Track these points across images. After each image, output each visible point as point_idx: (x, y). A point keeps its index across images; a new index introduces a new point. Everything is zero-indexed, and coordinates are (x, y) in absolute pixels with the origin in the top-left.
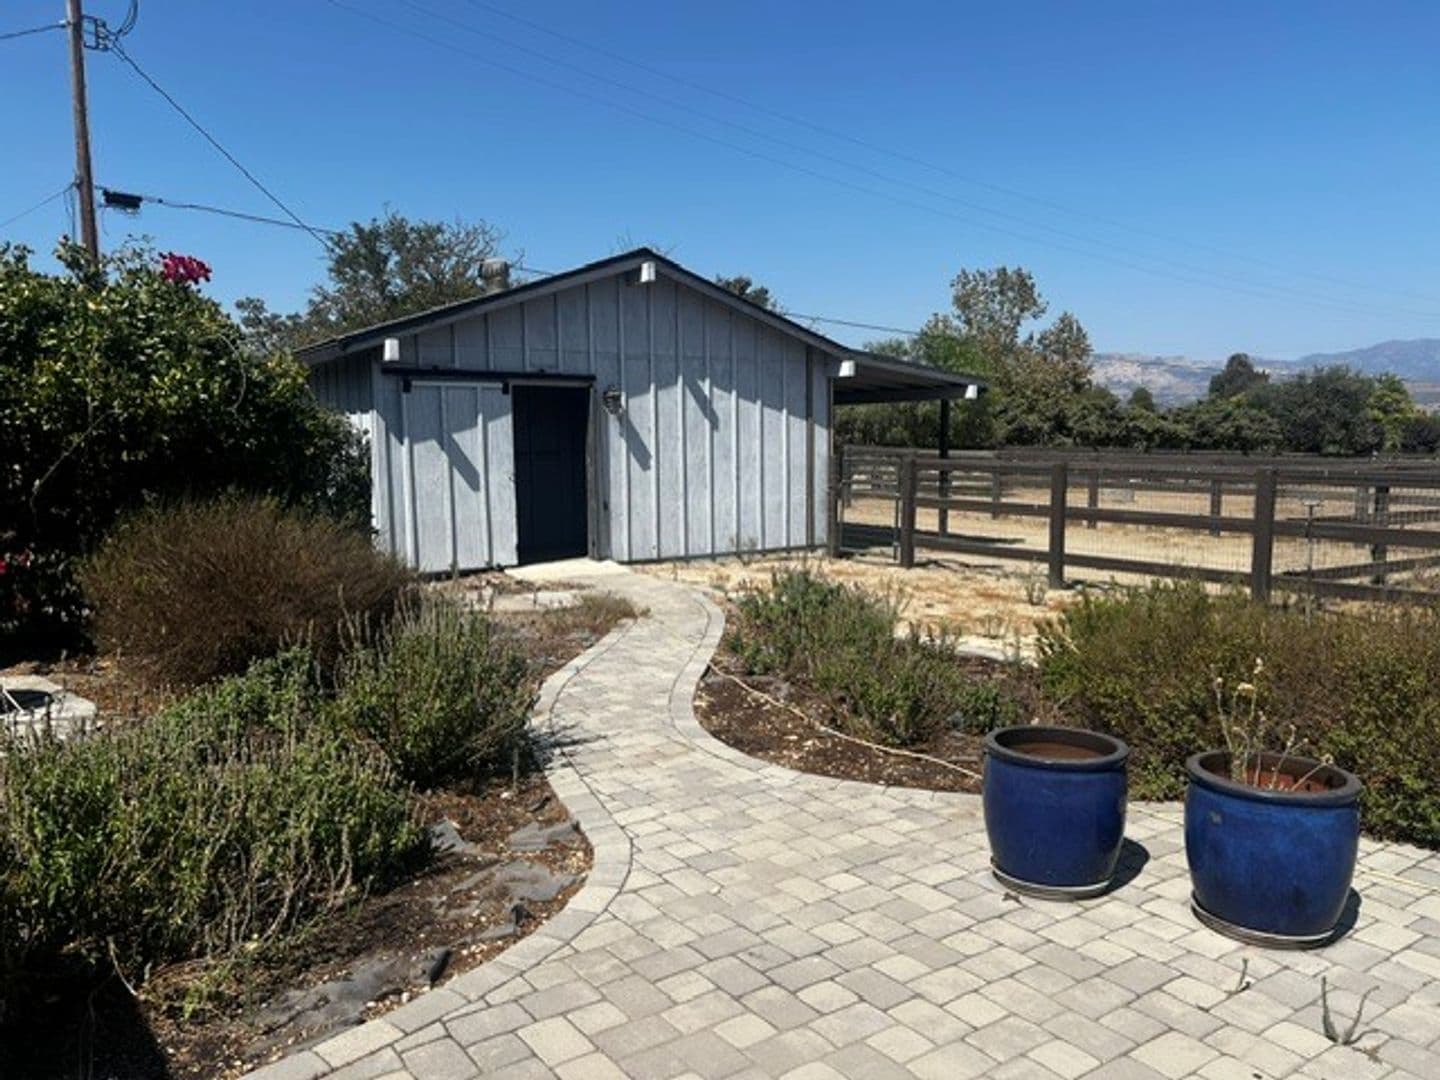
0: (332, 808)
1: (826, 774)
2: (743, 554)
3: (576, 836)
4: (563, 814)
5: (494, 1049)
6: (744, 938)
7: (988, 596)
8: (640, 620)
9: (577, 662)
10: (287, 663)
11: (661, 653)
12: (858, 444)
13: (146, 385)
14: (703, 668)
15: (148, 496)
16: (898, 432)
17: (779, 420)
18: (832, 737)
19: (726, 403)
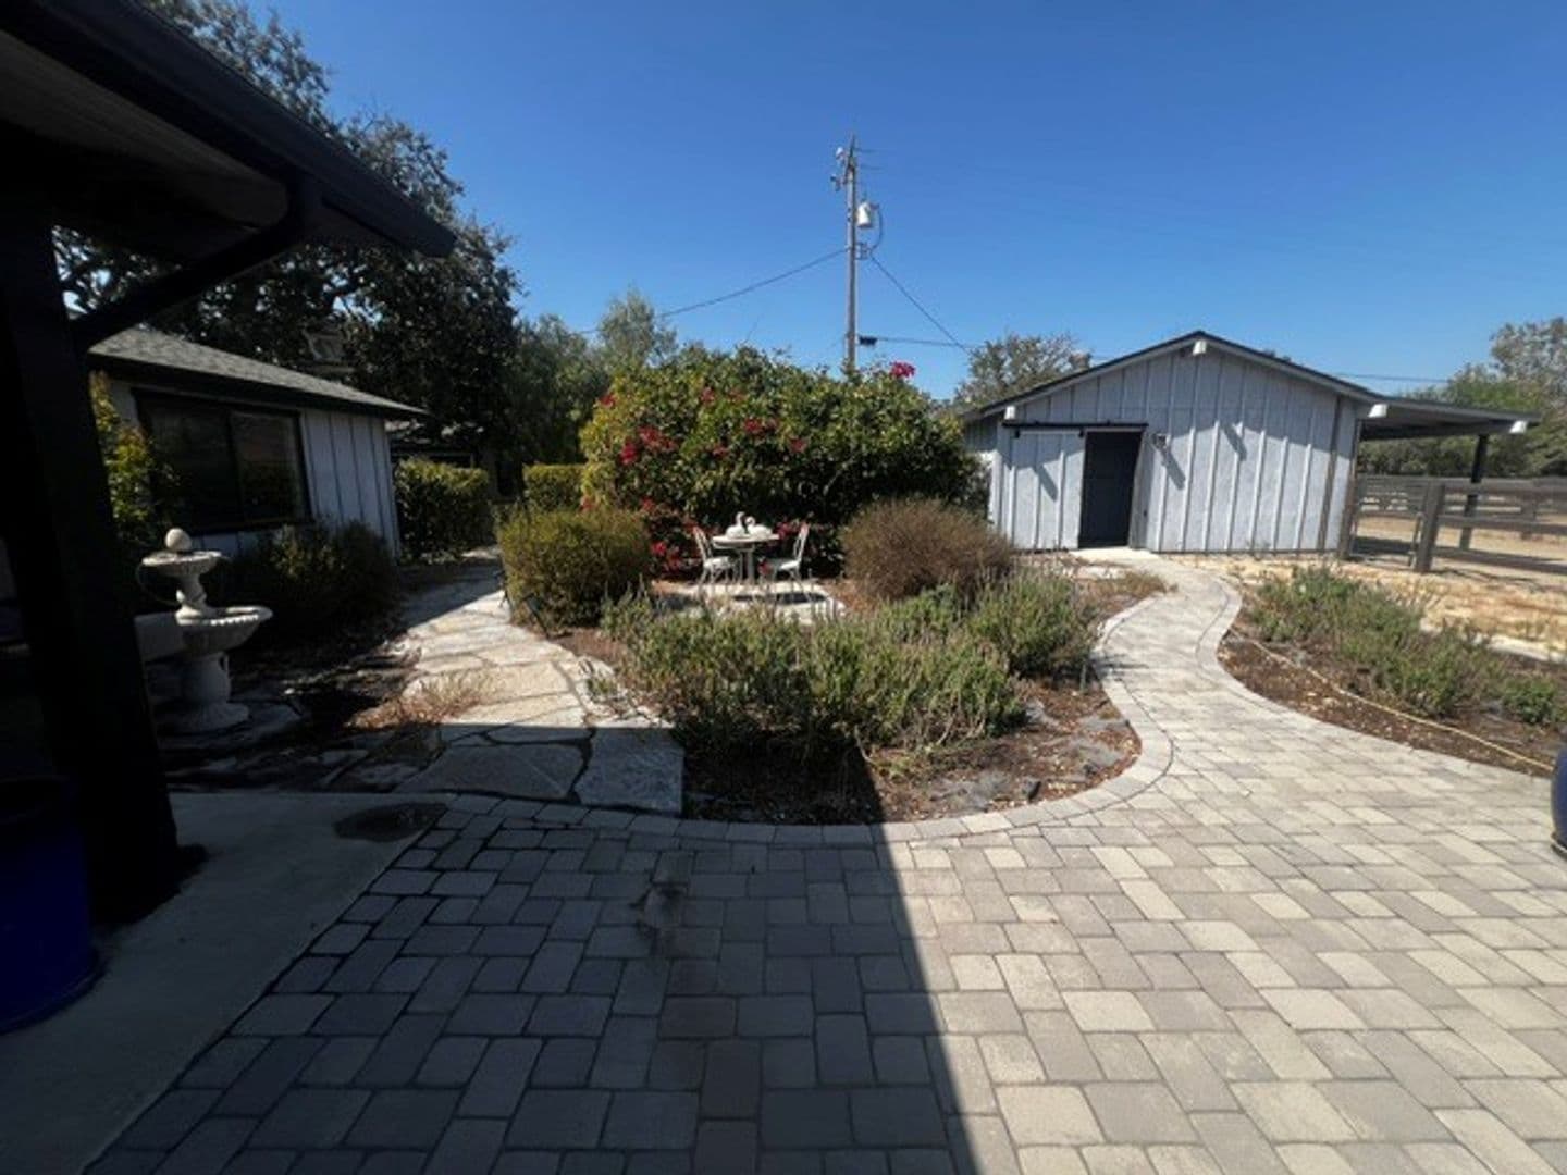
0: (972, 680)
1: (1344, 726)
2: (1255, 553)
3: (1126, 729)
4: (1116, 714)
5: (1075, 855)
6: (1274, 834)
7: (1519, 605)
8: (1170, 594)
9: (1124, 614)
10: (941, 594)
11: (1187, 616)
12: (1370, 473)
13: (878, 435)
14: (1224, 632)
15: (876, 497)
16: (1413, 464)
17: (1302, 454)
18: (1352, 700)
19: (1255, 441)
